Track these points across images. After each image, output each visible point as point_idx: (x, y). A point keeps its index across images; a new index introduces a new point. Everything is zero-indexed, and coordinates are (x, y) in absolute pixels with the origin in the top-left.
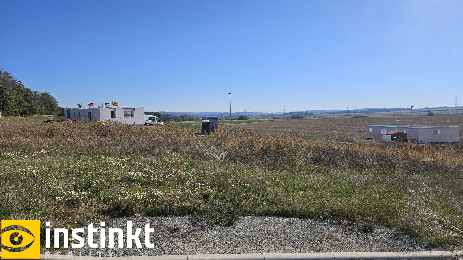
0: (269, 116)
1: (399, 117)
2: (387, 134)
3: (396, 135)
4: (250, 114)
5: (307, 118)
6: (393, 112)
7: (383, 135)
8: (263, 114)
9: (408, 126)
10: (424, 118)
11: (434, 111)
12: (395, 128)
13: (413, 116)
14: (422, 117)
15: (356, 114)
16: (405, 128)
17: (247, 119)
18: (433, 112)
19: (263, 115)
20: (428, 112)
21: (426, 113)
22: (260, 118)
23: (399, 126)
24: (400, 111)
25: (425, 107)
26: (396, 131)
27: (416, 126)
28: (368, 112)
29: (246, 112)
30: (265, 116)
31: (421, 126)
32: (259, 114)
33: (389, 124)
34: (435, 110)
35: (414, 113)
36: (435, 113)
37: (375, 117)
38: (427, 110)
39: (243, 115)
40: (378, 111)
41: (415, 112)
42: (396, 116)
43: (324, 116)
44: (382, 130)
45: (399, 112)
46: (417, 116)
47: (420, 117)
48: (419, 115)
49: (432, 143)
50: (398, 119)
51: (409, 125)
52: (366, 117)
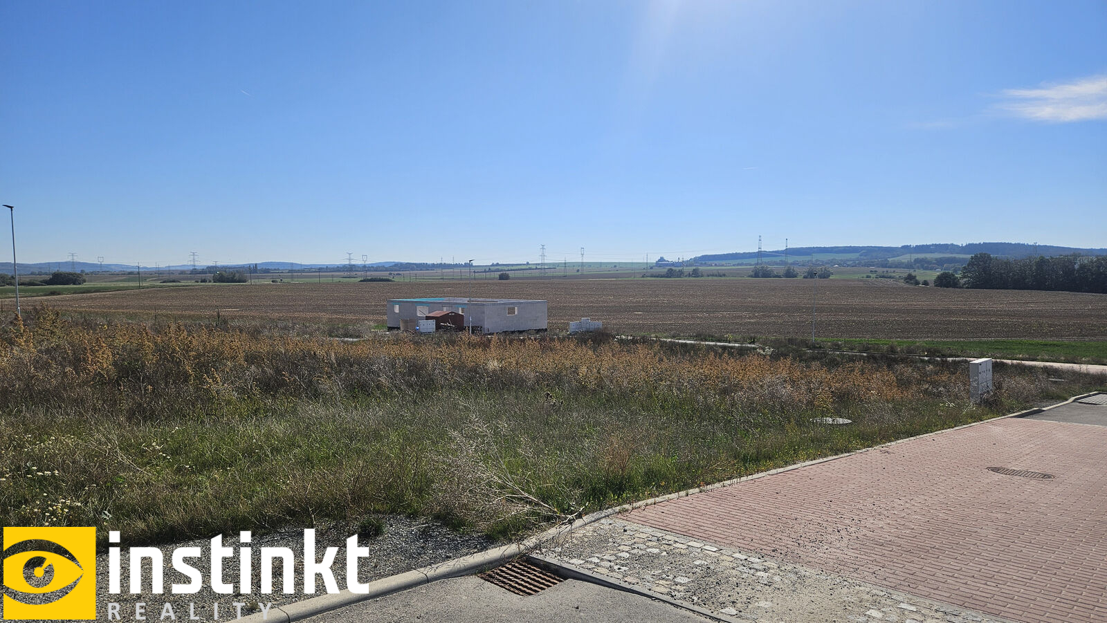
0: (148, 276)
1: (451, 282)
2: (428, 318)
3: (445, 318)
4: (87, 270)
5: (254, 281)
6: (439, 271)
7: (421, 318)
8: (129, 270)
9: (466, 300)
10: (493, 284)
11: (508, 270)
12: (443, 304)
13: (475, 279)
14: (490, 281)
15: (368, 273)
16: (459, 304)
17: (80, 284)
18: (507, 272)
19: (130, 273)
20: (499, 273)
21: (497, 275)
22: (121, 281)
23: (449, 300)
24: (452, 270)
25: (495, 263)
26: (445, 311)
27: (479, 299)
28: (392, 271)
29: (73, 264)
30: (136, 275)
31: (488, 300)
32: (118, 270)
33: (433, 297)
34: (510, 268)
35: (476, 274)
36: (511, 274)
37: (407, 280)
38: (498, 269)
39: (64, 270)
40: (413, 269)
41: (478, 272)
42: (446, 279)
43: (298, 277)
44: (419, 308)
45: (451, 272)
46: (481, 279)
47: (486, 281)
48: (486, 279)
49: (505, 332)
50: (448, 285)
51: (468, 299)
52: (388, 280)
